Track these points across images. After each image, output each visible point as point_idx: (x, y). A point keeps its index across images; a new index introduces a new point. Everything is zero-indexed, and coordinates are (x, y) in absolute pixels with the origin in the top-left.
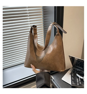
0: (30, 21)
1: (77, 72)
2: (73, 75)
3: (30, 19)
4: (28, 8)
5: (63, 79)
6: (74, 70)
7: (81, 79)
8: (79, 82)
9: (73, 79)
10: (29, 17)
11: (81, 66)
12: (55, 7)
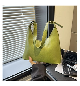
0: (24, 19)
1: (67, 63)
2: (64, 66)
3: (24, 17)
4: (22, 7)
5: (56, 70)
6: (64, 61)
7: (71, 68)
8: (70, 71)
9: (64, 69)
10: (23, 16)
11: (70, 57)
12: (47, 6)
